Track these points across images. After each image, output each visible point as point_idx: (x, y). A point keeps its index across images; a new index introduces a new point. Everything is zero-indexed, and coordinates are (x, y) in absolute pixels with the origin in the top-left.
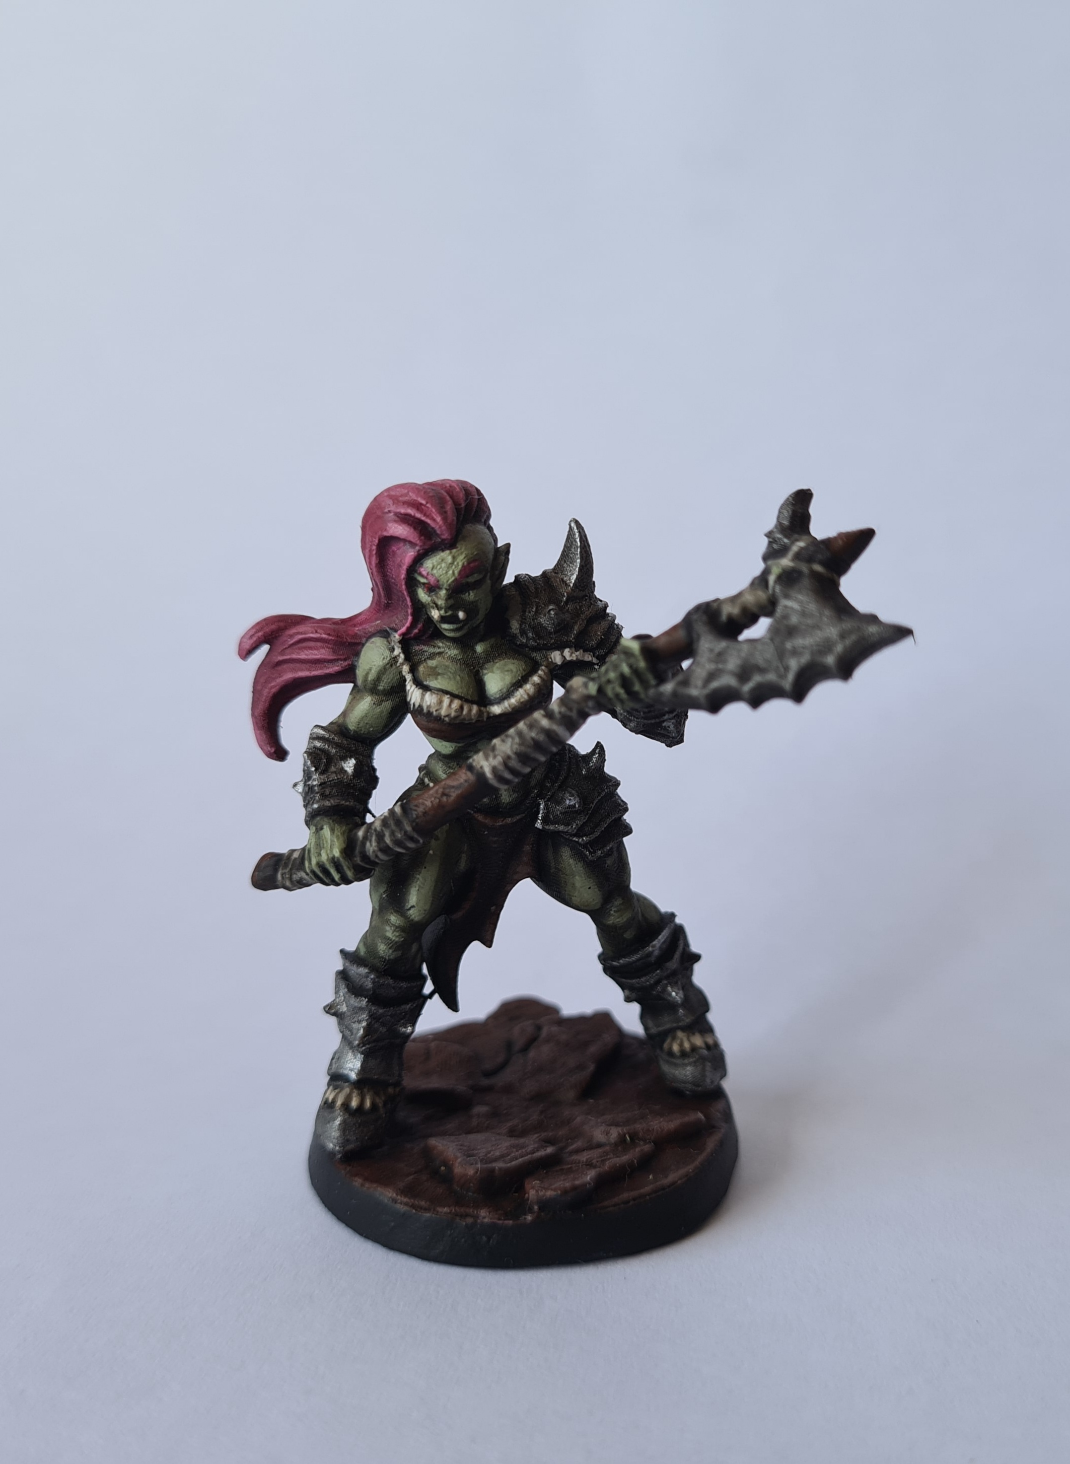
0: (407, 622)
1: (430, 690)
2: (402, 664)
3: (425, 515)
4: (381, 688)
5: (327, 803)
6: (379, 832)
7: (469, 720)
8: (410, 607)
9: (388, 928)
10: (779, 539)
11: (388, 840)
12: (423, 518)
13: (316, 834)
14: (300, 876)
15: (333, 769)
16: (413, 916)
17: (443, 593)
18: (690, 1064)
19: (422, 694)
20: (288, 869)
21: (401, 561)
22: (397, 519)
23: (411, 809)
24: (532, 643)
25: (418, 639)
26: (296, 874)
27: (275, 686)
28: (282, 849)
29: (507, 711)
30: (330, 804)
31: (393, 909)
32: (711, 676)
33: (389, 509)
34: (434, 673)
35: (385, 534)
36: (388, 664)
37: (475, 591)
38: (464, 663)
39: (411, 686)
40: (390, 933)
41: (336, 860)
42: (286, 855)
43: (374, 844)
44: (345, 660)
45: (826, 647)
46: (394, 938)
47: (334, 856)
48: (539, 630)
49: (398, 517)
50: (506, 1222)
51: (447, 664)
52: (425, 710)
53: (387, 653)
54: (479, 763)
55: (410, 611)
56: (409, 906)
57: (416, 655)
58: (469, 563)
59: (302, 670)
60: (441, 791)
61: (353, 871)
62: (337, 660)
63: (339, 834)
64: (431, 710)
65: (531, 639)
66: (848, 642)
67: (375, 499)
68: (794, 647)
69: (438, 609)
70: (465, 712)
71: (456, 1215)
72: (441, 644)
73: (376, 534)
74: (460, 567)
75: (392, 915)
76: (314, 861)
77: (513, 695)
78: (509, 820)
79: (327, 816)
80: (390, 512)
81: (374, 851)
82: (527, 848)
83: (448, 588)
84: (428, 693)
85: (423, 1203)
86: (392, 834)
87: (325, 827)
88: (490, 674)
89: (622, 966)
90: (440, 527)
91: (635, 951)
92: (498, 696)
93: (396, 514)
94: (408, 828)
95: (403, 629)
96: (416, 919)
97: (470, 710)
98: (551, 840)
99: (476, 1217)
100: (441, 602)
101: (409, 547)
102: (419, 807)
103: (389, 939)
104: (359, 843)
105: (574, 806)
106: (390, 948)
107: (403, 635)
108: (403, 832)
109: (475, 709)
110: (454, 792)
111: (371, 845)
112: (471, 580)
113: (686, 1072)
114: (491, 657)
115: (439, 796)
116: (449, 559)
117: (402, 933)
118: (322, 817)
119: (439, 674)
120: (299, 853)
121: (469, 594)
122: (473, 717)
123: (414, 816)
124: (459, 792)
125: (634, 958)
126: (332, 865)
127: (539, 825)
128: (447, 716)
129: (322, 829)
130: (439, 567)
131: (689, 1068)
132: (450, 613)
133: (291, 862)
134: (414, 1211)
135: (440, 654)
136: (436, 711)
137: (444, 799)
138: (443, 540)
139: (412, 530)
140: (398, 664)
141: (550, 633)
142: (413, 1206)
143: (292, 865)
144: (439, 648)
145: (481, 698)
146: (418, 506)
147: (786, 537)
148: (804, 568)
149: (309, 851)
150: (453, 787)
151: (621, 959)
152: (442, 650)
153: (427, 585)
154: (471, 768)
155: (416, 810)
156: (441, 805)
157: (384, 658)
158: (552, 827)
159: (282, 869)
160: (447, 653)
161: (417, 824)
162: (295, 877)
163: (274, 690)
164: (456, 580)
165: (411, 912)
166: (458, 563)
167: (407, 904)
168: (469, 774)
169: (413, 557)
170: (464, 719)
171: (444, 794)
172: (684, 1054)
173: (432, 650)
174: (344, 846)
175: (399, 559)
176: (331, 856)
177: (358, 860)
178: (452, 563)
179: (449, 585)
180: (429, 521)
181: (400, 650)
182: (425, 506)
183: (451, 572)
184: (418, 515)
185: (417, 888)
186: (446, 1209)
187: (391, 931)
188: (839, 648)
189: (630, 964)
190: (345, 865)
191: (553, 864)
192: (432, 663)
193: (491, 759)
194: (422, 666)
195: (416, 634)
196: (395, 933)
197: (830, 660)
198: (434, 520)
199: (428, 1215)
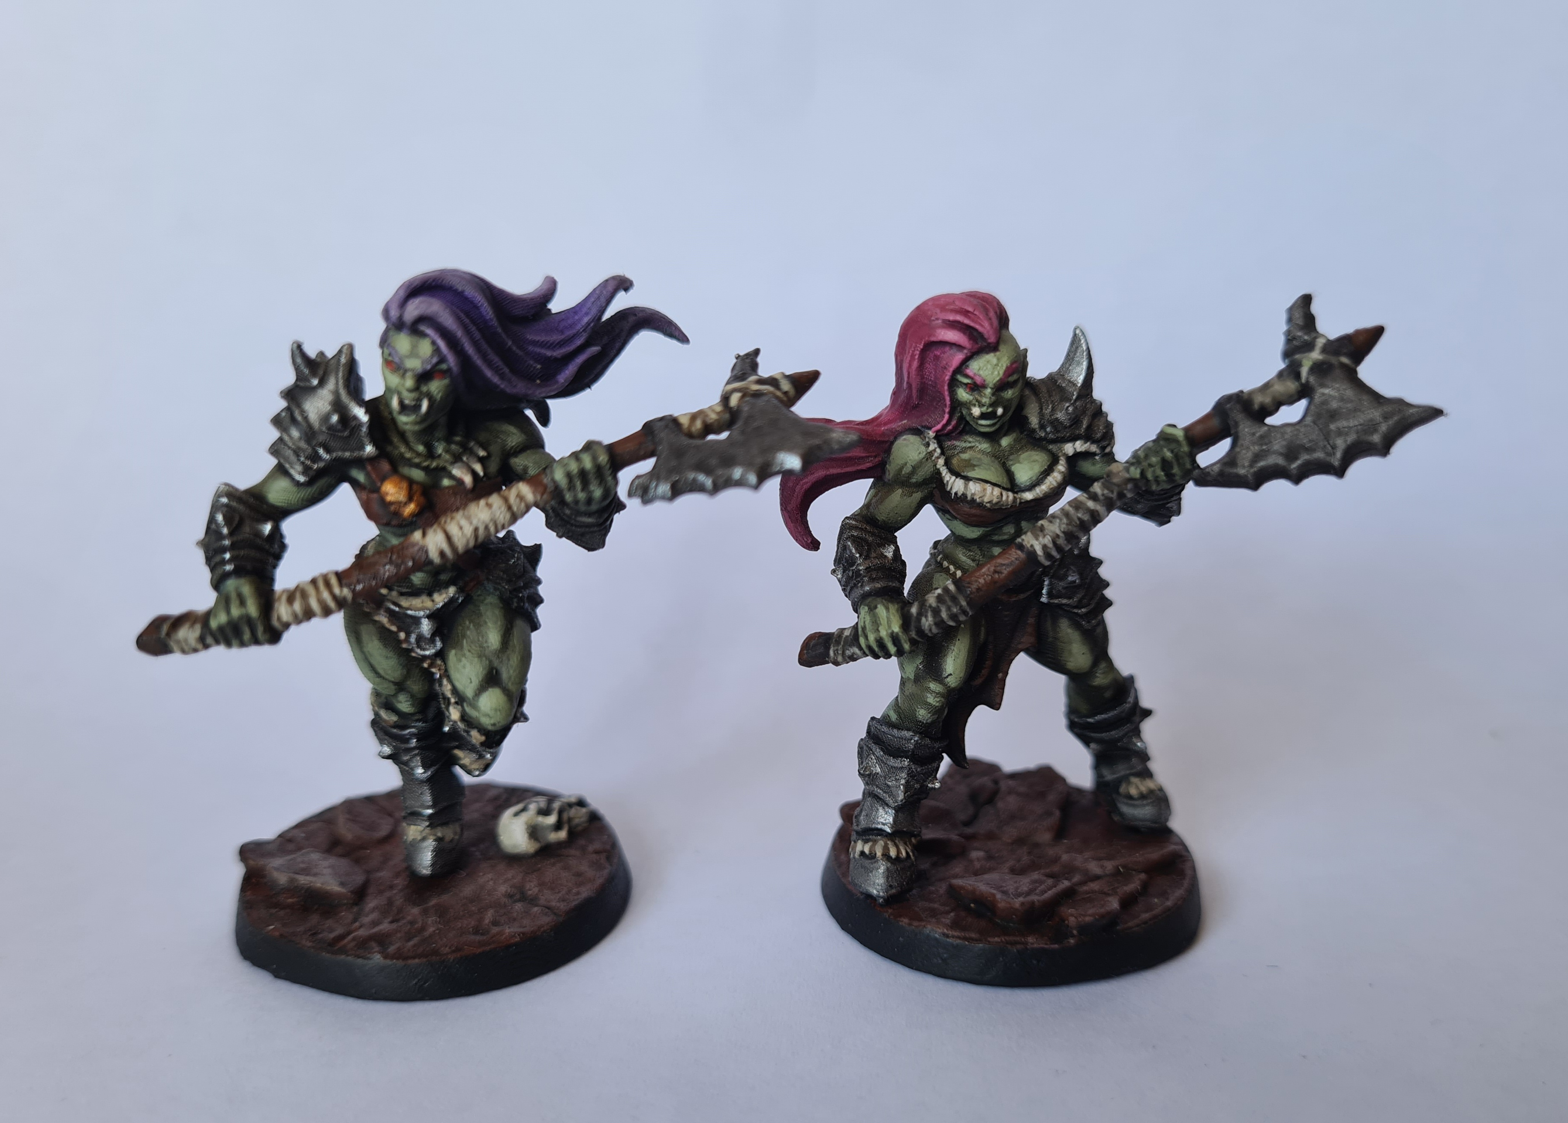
0: (943, 420)
1: (971, 480)
2: (938, 458)
3: (973, 321)
4: (914, 480)
5: (878, 585)
6: (934, 608)
7: (1006, 506)
8: (948, 406)
9: (929, 695)
10: (1300, 337)
11: (944, 615)
12: (972, 324)
13: (870, 613)
14: (852, 651)
15: (873, 555)
16: (950, 683)
17: (988, 391)
18: (1148, 805)
19: (965, 483)
20: (841, 646)
21: (947, 364)
22: (945, 325)
23: (964, 586)
24: (1051, 436)
25: (949, 436)
26: (848, 650)
27: (807, 483)
28: (830, 627)
29: (1038, 497)
30: (880, 586)
31: (931, 678)
32: (1257, 457)
33: (936, 317)
34: (970, 465)
35: (933, 339)
36: (924, 458)
37: (1013, 390)
38: (993, 456)
39: (950, 478)
40: (931, 699)
41: (894, 634)
42: (836, 633)
43: (930, 619)
44: (875, 457)
45: (1372, 427)
46: (934, 704)
47: (893, 632)
48: (1055, 424)
49: (946, 324)
50: (1053, 946)
51: (979, 456)
52: (969, 498)
53: (923, 448)
54: (1028, 542)
55: (947, 410)
56: (947, 675)
57: (948, 450)
58: (1012, 364)
59: (833, 467)
60: (992, 569)
61: (909, 644)
62: (868, 457)
63: (894, 611)
64: (975, 497)
65: (1050, 433)
66: (1391, 422)
67: (918, 308)
68: (1339, 428)
69: (979, 406)
70: (1004, 498)
71: (1007, 943)
72: (971, 439)
73: (921, 340)
74: (1004, 368)
75: (931, 683)
76: (872, 637)
77: (1042, 483)
78: (1022, 596)
79: (878, 596)
80: (937, 319)
81: (930, 625)
82: (1031, 620)
83: (992, 387)
84: (971, 483)
85: (973, 935)
86: (949, 609)
87: (879, 606)
88: (1017, 465)
89: (1098, 722)
90: (988, 332)
91: (1113, 708)
92: (1028, 484)
93: (944, 321)
94: (964, 603)
95: (939, 427)
96: (953, 686)
97: (1008, 497)
98: (1053, 611)
99: (1026, 943)
100: (984, 400)
101: (955, 351)
102: (972, 584)
103: (930, 704)
104: (913, 619)
105: (1074, 582)
106: (929, 713)
107: (937, 432)
108: (958, 607)
109: (1011, 495)
110: (1005, 569)
111: (927, 620)
112: (1011, 379)
113: (1143, 812)
114: (1014, 450)
115: (991, 574)
116: (995, 361)
117: (942, 699)
118: (873, 597)
119: (975, 466)
120: (850, 631)
121: (1008, 393)
122: (1009, 503)
123: (968, 592)
124: (1011, 569)
125: (1111, 714)
126: (890, 639)
127: (1044, 599)
128: (989, 502)
129: (876, 607)
130: (985, 368)
131: (1147, 808)
132: (990, 410)
133: (843, 639)
134: (967, 943)
135: (971, 448)
136: (979, 498)
137: (996, 576)
138: (989, 343)
139: (962, 334)
140: (933, 458)
141: (1066, 427)
142: (965, 939)
143: (844, 642)
144: (970, 442)
145: (1013, 486)
146: (966, 313)
147: (1306, 334)
148: (1333, 360)
149: (864, 628)
150: (1004, 565)
151: (1097, 716)
152: (973, 444)
153: (969, 385)
154: (1021, 547)
155: (969, 587)
156: (993, 582)
157: (920, 453)
158: (1056, 601)
159: (834, 646)
160: (977, 447)
161: (971, 599)
162: (848, 653)
163: (805, 487)
164: (1001, 379)
165: (948, 679)
166: (1002, 365)
167: (944, 673)
168: (1019, 552)
169: (961, 360)
170: (1003, 505)
171: (995, 572)
172: (1143, 797)
173: (964, 445)
174: (901, 622)
175: (945, 362)
176: (890, 631)
177: (913, 634)
178: (997, 365)
179: (994, 384)
180: (977, 327)
181: (936, 445)
182: (972, 313)
183: (996, 373)
184: (967, 321)
185: (953, 658)
186: (997, 939)
187: (932, 698)
188: (1384, 428)
189: (1105, 719)
190: (903, 638)
191: (1051, 634)
192: (965, 456)
193: (1041, 539)
194: (955, 459)
195: (950, 430)
196: (936, 699)
197: (1376, 438)
198: (982, 326)
199: (981, 945)
